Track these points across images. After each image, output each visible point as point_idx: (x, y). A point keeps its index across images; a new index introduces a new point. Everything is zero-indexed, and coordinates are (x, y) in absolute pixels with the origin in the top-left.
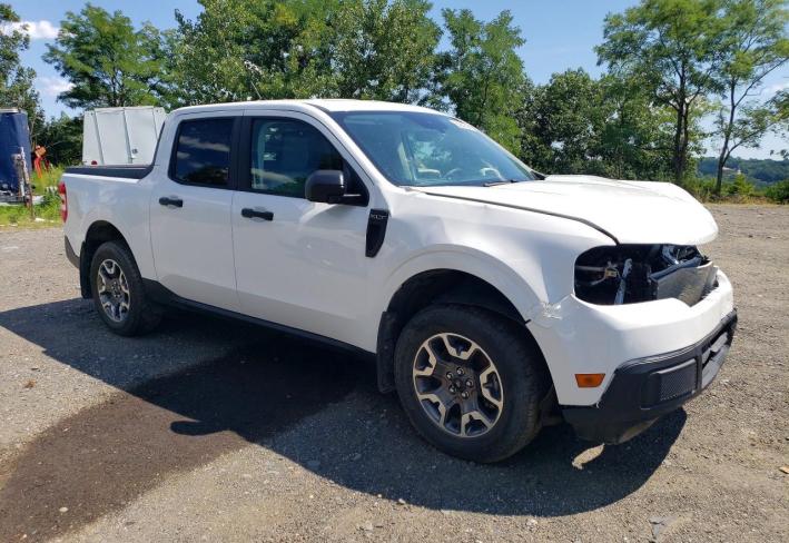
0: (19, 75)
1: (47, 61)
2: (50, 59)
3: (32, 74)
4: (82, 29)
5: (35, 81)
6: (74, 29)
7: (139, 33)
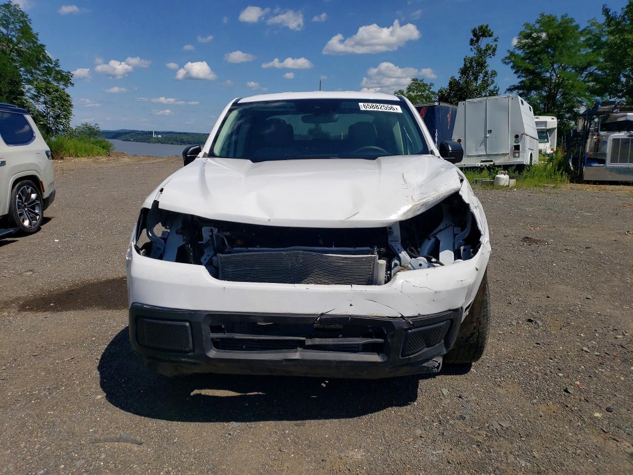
0: (485, 76)
1: (505, 63)
2: (507, 61)
3: (494, 73)
4: (534, 35)
5: (495, 79)
6: (528, 36)
7: (584, 30)
